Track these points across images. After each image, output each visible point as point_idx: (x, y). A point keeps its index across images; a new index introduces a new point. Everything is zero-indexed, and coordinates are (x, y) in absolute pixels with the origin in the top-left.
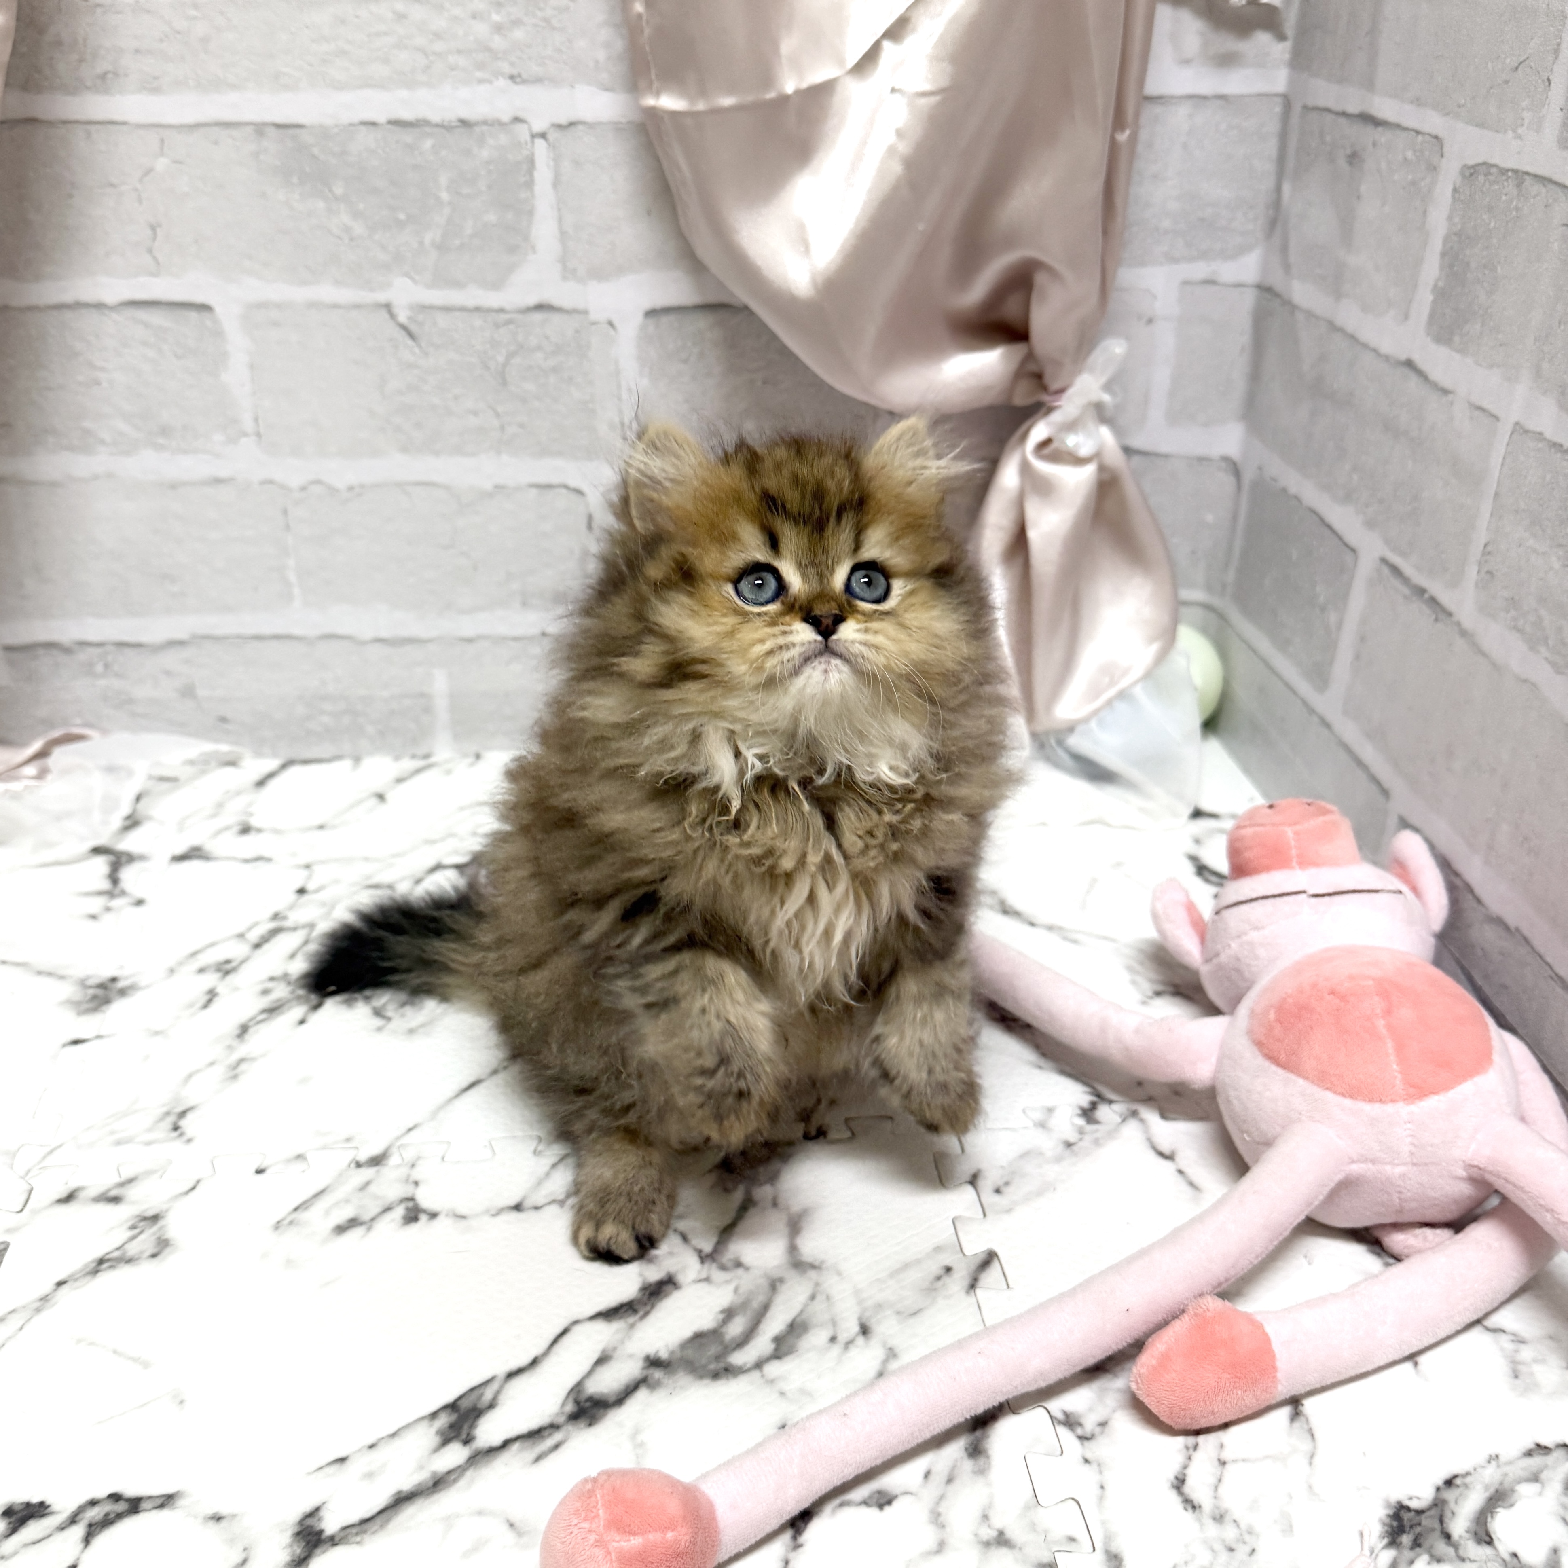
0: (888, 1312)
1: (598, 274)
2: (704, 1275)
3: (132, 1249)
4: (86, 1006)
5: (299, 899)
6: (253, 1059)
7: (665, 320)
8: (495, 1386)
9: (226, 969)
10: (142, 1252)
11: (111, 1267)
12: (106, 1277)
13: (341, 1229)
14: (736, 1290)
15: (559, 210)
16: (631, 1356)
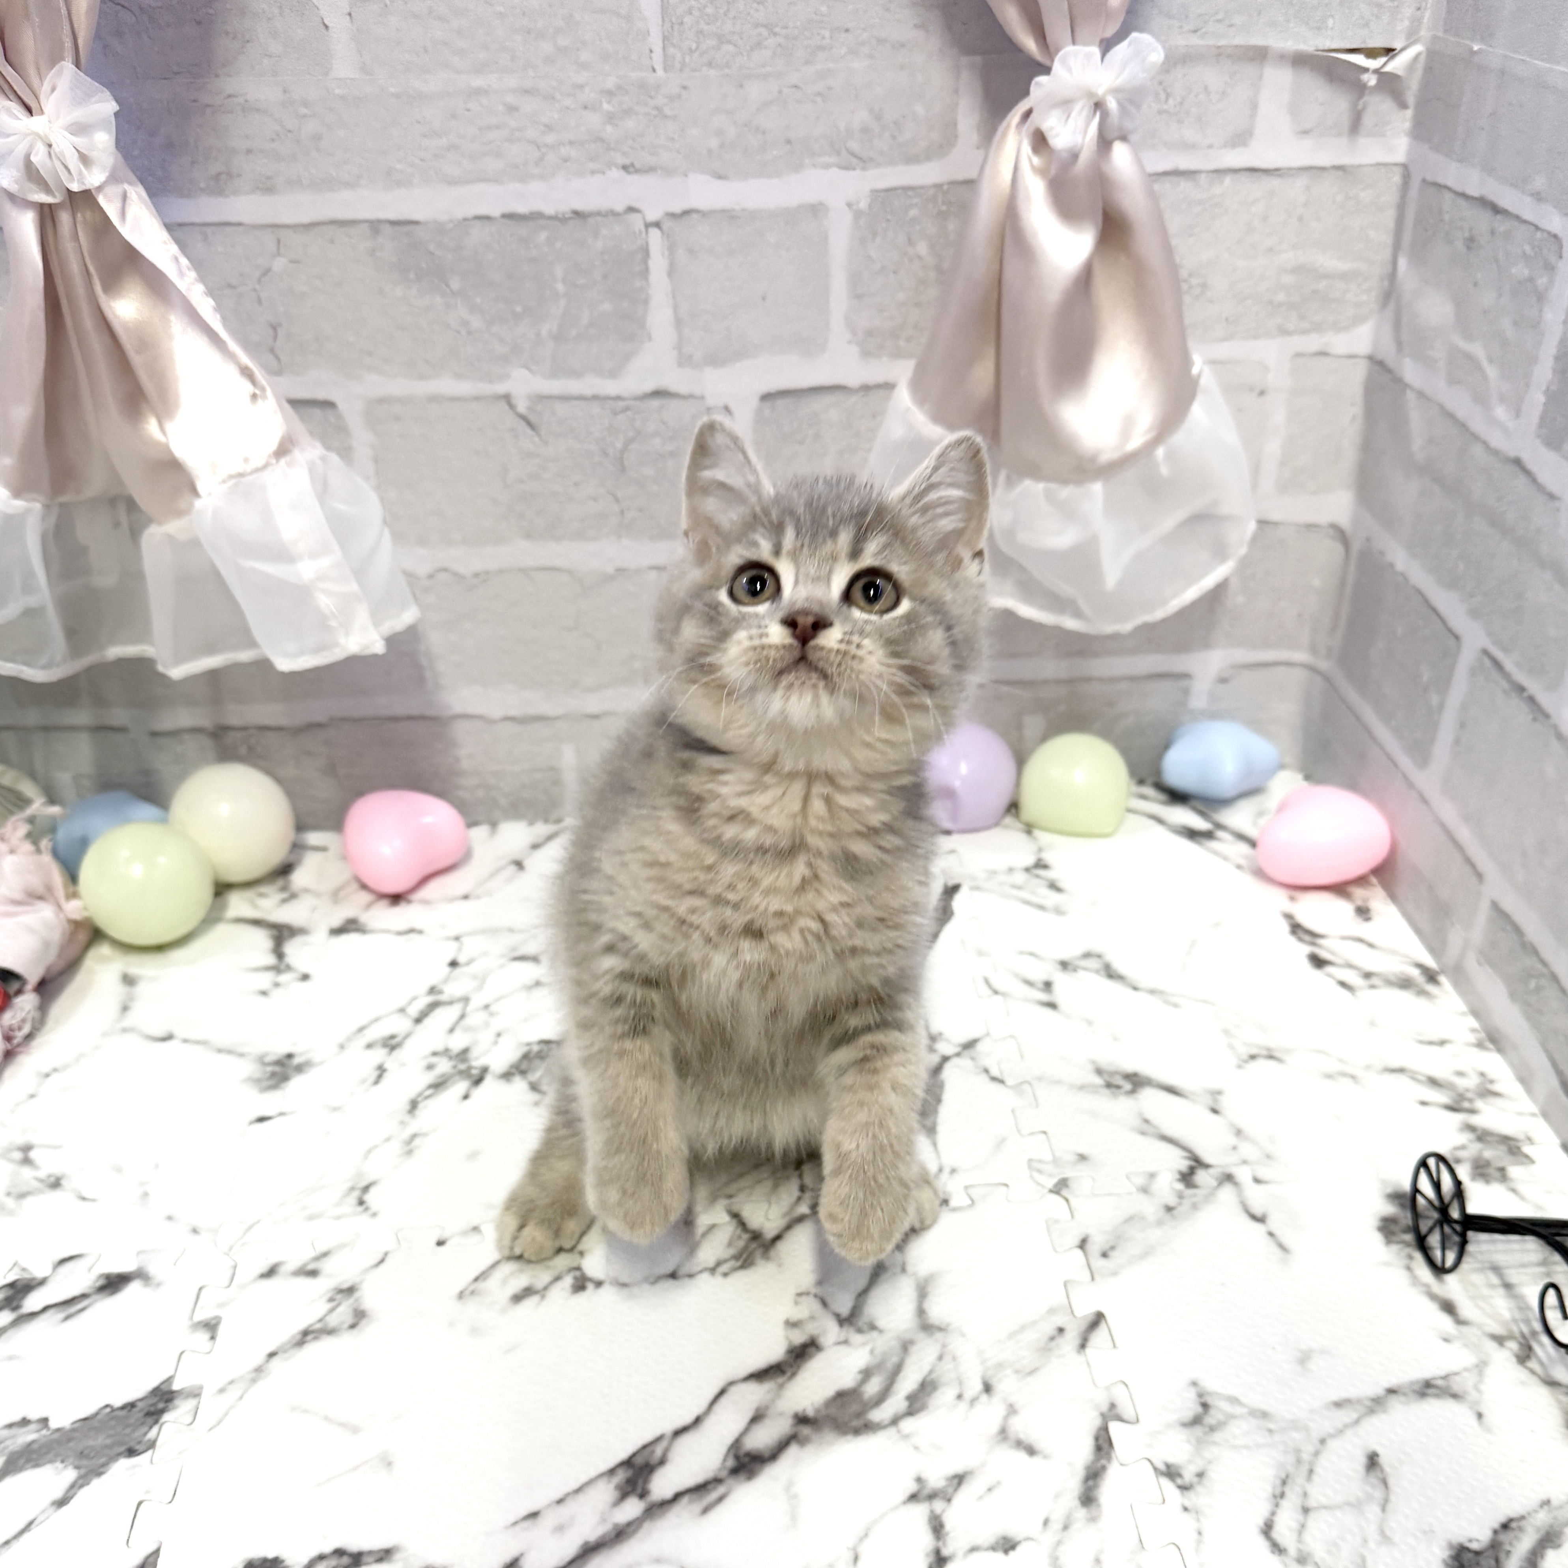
0: (1008, 1372)
1: (714, 360)
2: (842, 1338)
3: (333, 1321)
4: (265, 1084)
5: (451, 972)
6: (425, 1135)
7: (780, 403)
8: (664, 1444)
9: (391, 1044)
10: (343, 1323)
11: (316, 1338)
12: (313, 1348)
13: (518, 1298)
14: (872, 1352)
15: (674, 297)
16: (781, 1414)
